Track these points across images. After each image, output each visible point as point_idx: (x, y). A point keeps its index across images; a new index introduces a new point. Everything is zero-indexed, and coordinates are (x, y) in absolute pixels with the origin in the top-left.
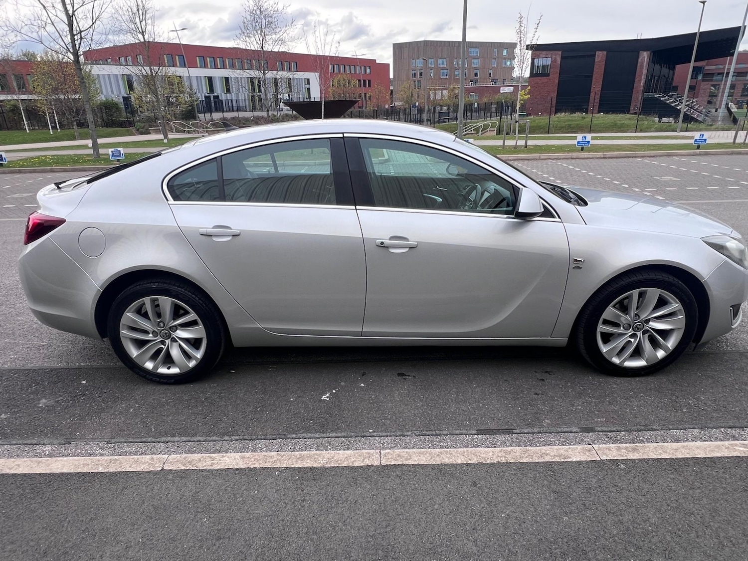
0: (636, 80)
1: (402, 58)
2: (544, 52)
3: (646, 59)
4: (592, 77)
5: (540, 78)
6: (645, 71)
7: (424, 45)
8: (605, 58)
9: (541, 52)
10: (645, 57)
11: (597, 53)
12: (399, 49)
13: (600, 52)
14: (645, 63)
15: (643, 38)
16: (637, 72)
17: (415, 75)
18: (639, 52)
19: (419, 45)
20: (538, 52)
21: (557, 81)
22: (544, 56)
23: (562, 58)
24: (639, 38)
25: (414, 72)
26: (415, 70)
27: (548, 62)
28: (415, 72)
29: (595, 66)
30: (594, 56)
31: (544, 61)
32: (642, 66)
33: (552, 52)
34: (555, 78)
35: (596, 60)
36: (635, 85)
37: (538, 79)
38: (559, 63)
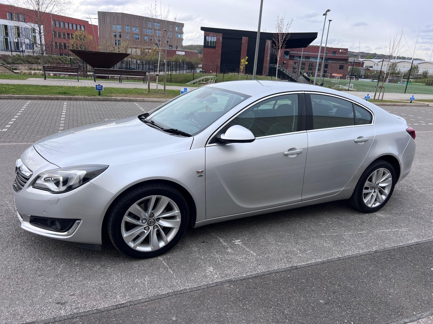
0: (265, 56)
1: (106, 23)
2: (212, 33)
3: (269, 44)
4: (240, 51)
5: (210, 49)
6: (269, 52)
7: (122, 16)
8: (247, 41)
9: (210, 33)
10: (269, 43)
11: (243, 37)
12: (102, 15)
13: (245, 37)
14: (269, 47)
15: (266, 32)
16: (265, 51)
17: (115, 36)
18: (266, 40)
19: (118, 16)
20: (208, 33)
21: (220, 52)
22: (212, 35)
23: (223, 38)
24: (265, 32)
25: (114, 34)
26: (116, 33)
27: (214, 39)
28: (116, 34)
29: (242, 45)
30: (241, 39)
31: (212, 39)
32: (268, 48)
33: (216, 33)
34: (219, 50)
35: (242, 42)
36: (264, 59)
37: (209, 50)
38: (221, 41)
